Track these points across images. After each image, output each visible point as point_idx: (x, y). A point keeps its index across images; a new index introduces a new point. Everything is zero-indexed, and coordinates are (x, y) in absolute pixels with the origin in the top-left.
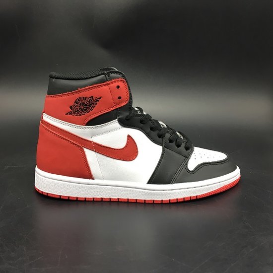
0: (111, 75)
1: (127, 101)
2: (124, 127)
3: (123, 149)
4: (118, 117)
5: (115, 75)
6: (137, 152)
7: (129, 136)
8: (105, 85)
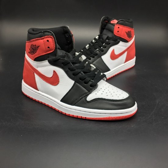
0: (45, 33)
1: (54, 50)
2: (52, 65)
3: (51, 78)
4: (48, 59)
5: (48, 33)
6: (59, 81)
7: (54, 71)
8: (41, 39)
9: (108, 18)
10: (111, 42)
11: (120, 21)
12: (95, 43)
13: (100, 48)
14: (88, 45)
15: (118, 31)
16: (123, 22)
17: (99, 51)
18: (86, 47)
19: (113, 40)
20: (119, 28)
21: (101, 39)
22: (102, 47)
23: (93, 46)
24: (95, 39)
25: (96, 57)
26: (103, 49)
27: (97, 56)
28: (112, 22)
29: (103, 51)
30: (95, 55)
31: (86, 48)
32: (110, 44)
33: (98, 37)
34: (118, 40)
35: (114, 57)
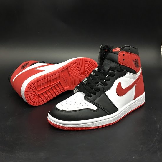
9: (107, 46)
10: (116, 73)
11: (125, 47)
12: (95, 75)
13: (102, 81)
14: (86, 79)
15: (123, 60)
16: (129, 48)
17: (102, 86)
18: (84, 81)
19: (118, 71)
20: (124, 55)
21: (102, 71)
22: (105, 80)
23: (92, 79)
24: (94, 71)
25: (97, 93)
26: (107, 82)
27: (99, 92)
28: (114, 50)
29: (106, 85)
30: (97, 91)
31: (83, 83)
32: (114, 75)
33: (97, 68)
34: (125, 70)
35: (121, 92)
